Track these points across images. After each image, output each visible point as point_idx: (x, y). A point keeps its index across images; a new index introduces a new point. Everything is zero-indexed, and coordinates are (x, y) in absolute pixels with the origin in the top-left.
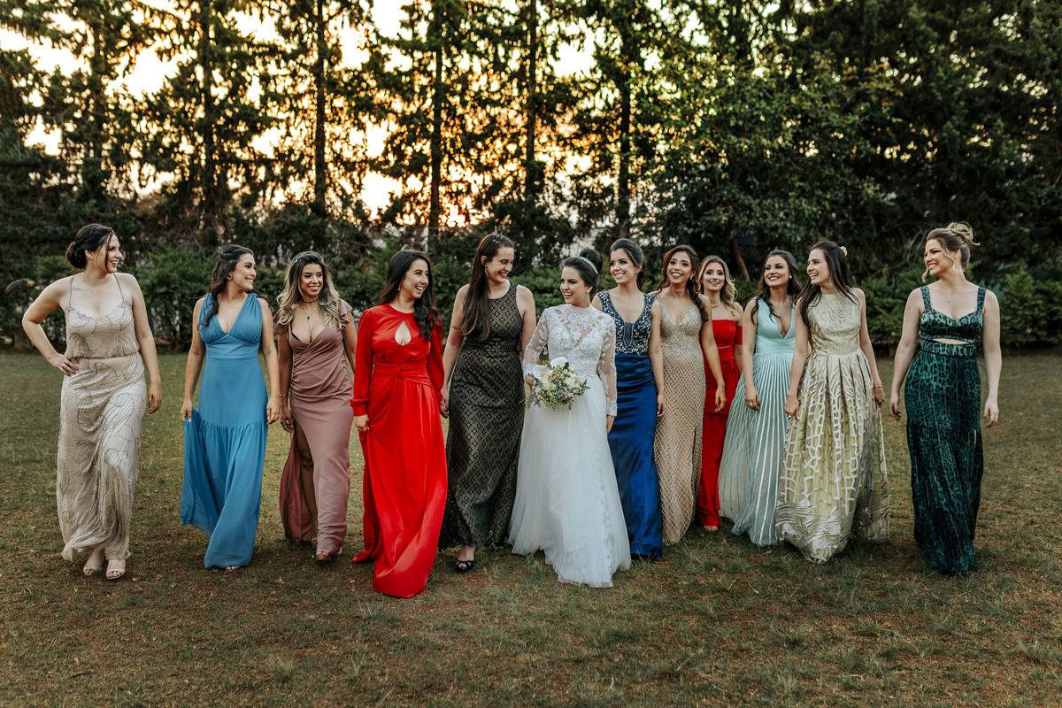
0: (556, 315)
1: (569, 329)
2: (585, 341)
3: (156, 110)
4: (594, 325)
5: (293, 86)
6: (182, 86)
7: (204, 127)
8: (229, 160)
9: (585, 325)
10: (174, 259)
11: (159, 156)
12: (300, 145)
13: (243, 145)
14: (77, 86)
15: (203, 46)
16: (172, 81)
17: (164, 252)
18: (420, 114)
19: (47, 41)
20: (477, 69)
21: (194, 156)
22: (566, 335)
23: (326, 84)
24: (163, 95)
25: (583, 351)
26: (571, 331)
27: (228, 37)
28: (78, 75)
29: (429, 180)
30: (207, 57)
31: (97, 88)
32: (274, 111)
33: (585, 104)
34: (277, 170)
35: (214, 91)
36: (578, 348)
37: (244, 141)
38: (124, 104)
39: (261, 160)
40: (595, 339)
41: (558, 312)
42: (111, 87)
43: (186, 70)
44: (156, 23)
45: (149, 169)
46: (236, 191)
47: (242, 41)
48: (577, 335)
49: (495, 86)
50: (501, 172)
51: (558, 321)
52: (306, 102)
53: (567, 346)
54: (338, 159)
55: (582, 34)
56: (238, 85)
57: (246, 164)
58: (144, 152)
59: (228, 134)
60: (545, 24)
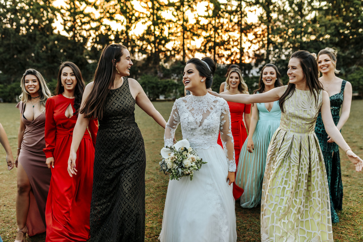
0: (183, 104)
1: (193, 114)
2: (206, 122)
3: (142, 39)
4: (211, 108)
5: (177, 30)
6: (149, 32)
7: (154, 42)
8: (160, 51)
9: (205, 109)
10: (146, 78)
11: (143, 51)
12: (178, 46)
13: (164, 46)
14: (122, 33)
15: (153, 21)
16: (146, 30)
17: (144, 75)
18: (210, 36)
19: (115, 21)
20: (225, 22)
21: (151, 51)
22: (191, 119)
23: (185, 29)
24: (144, 34)
25: (205, 129)
26: (195, 115)
27: (159, 18)
28: (122, 31)
29: (213, 53)
30: (155, 24)
31: (127, 33)
32: (171, 37)
33: (255, 30)
34: (173, 53)
35: (156, 33)
36: (201, 128)
37: (164, 45)
38: (134, 37)
39: (168, 50)
40: (214, 120)
41: (185, 101)
42: (130, 33)
43: (149, 27)
44: (141, 15)
45: (140, 54)
46: (162, 58)
47: (163, 19)
48: (199, 118)
49: (230, 27)
50: (233, 50)
51: (185, 108)
52: (179, 34)
53: (193, 127)
54: (189, 49)
55: (255, 10)
56: (162, 31)
57: (165, 52)
58: (139, 49)
59: (160, 43)
60: (245, 8)
